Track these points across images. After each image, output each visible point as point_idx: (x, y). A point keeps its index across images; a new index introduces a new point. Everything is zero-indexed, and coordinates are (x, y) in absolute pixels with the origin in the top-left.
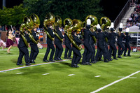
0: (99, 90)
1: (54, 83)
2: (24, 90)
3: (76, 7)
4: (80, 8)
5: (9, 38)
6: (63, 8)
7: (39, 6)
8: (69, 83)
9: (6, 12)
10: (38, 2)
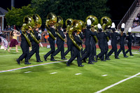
0: (106, 89)
1: (61, 82)
2: (32, 89)
3: (83, 7)
4: (87, 8)
5: (14, 38)
6: (70, 9)
7: (47, 7)
8: (76, 82)
9: (14, 12)
10: (46, 3)
